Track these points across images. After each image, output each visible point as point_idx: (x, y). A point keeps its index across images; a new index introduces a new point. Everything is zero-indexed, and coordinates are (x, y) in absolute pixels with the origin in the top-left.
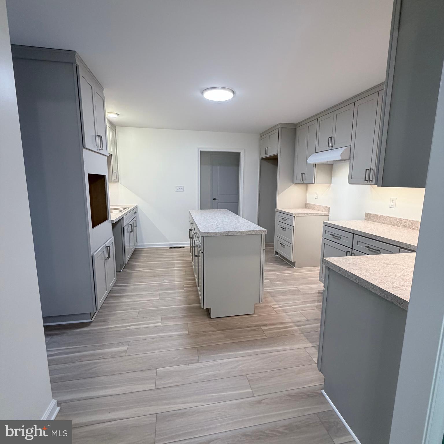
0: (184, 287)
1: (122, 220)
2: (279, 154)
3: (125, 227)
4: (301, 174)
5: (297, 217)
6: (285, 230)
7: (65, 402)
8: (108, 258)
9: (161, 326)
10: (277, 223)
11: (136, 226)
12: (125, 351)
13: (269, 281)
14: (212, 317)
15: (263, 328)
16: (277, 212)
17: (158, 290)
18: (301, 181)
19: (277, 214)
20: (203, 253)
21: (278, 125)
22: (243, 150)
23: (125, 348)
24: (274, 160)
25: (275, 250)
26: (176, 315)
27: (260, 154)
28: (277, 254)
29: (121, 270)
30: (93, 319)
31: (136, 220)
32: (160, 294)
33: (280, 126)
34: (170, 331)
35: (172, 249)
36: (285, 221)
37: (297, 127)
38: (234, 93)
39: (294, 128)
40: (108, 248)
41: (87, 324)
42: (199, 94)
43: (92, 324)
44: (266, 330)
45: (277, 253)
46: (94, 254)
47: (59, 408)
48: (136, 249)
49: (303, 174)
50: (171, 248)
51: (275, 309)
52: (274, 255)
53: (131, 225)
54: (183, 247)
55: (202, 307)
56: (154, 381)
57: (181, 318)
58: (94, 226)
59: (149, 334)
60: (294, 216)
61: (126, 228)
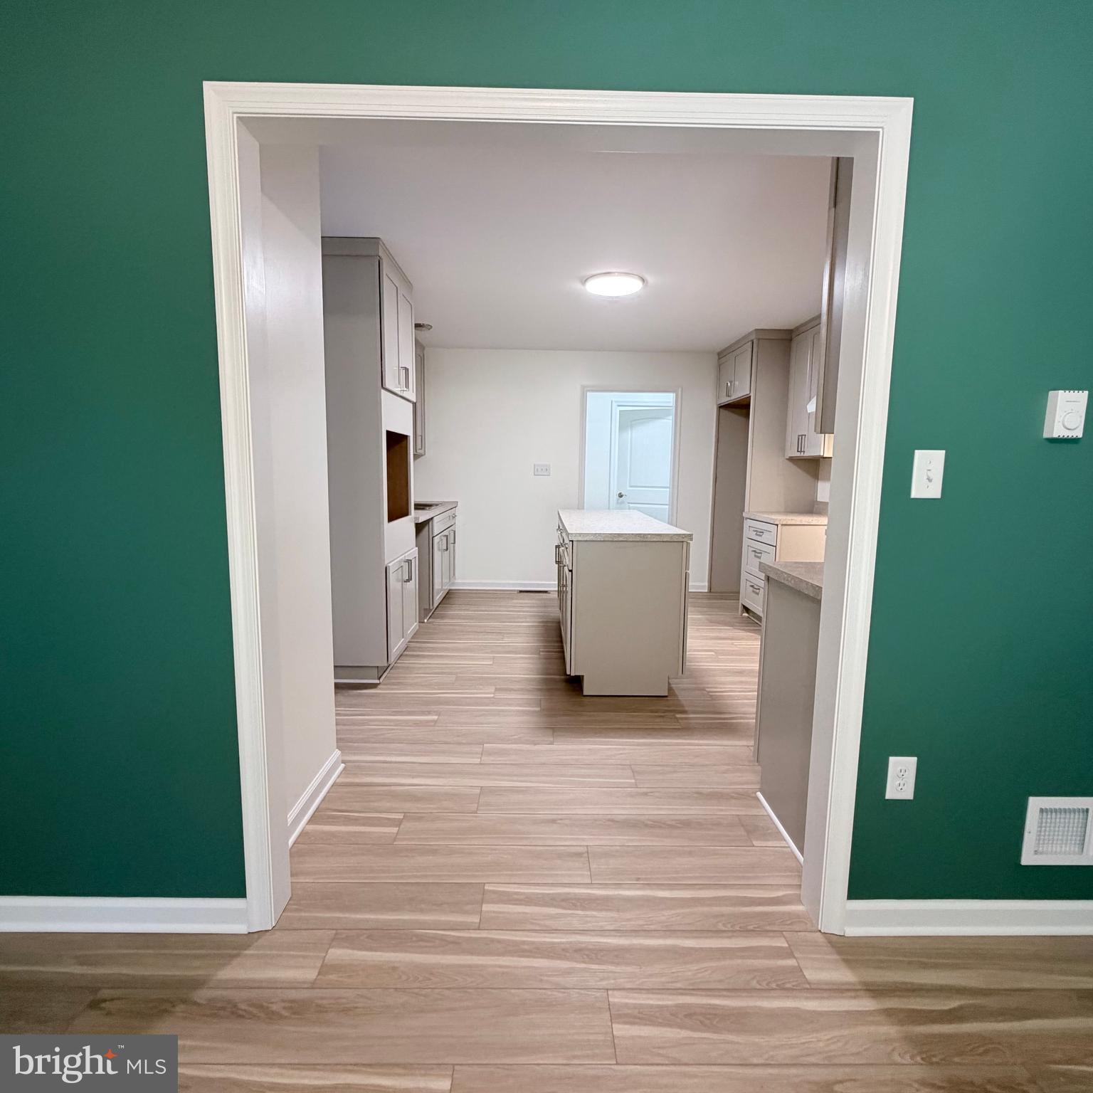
0: (540, 651)
1: (430, 523)
2: (752, 395)
3: (436, 538)
4: (799, 436)
5: (784, 527)
6: (759, 555)
7: (350, 761)
8: (409, 579)
9: (493, 698)
10: (746, 542)
11: (454, 543)
12: (436, 722)
13: (713, 653)
14: (585, 693)
15: (678, 716)
16: (747, 518)
17: (492, 652)
18: (798, 451)
19: (747, 523)
20: (571, 571)
21: (750, 334)
22: (680, 389)
23: (436, 717)
24: (741, 408)
25: (740, 601)
26: (523, 687)
27: (718, 397)
28: (748, 613)
29: (426, 621)
30: (381, 680)
31: (455, 532)
32: (494, 658)
33: (753, 337)
34: (510, 705)
35: (522, 594)
36: (761, 536)
37: (793, 336)
38: (643, 280)
39: (785, 339)
40: (409, 561)
41: (374, 686)
42: (578, 286)
43: (379, 686)
44: (682, 718)
45: (746, 609)
46: (389, 565)
47: (343, 765)
48: (450, 590)
49: (802, 436)
50: (521, 592)
51: (711, 694)
52: (740, 612)
53: (447, 536)
54: (546, 592)
55: (568, 673)
56: (480, 756)
57: (530, 691)
58: (391, 519)
59: (473, 706)
60: (777, 525)
61: (436, 540)
